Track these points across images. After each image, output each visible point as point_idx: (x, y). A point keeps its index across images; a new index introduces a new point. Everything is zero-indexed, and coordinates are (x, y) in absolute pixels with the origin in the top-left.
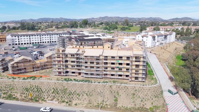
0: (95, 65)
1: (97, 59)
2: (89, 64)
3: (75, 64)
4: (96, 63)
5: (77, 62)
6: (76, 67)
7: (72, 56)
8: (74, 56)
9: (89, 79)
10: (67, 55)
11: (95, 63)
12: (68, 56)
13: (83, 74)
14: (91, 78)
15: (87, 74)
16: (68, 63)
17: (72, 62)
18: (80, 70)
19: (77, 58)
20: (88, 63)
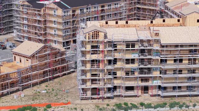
0: (185, 65)
1: (191, 51)
2: (170, 65)
3: (135, 66)
4: (189, 60)
5: (142, 61)
6: (137, 74)
7: (128, 46)
8: (133, 46)
9: (177, 100)
10: (115, 46)
11: (185, 60)
12: (119, 47)
13: (154, 90)
14: (179, 96)
15: (165, 88)
16: (116, 66)
17: (128, 61)
18: (146, 80)
19: (142, 51)
20: (168, 62)
